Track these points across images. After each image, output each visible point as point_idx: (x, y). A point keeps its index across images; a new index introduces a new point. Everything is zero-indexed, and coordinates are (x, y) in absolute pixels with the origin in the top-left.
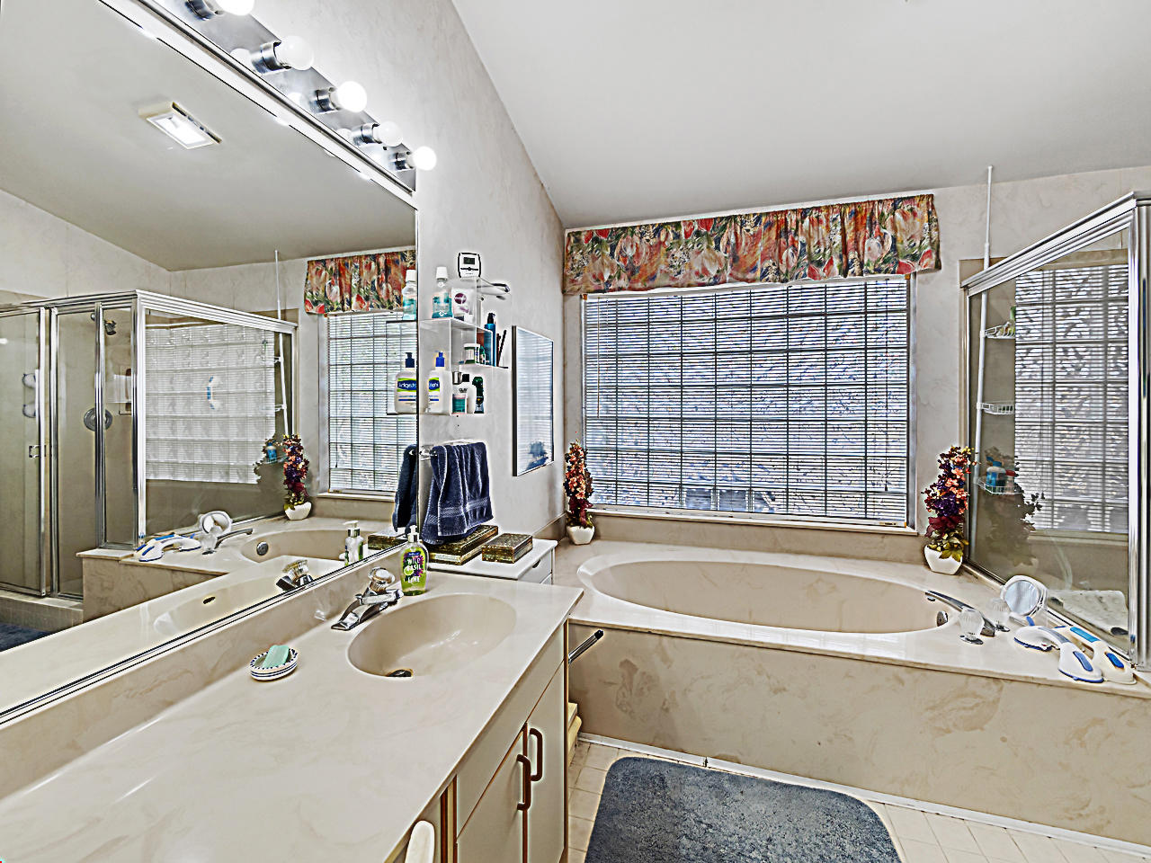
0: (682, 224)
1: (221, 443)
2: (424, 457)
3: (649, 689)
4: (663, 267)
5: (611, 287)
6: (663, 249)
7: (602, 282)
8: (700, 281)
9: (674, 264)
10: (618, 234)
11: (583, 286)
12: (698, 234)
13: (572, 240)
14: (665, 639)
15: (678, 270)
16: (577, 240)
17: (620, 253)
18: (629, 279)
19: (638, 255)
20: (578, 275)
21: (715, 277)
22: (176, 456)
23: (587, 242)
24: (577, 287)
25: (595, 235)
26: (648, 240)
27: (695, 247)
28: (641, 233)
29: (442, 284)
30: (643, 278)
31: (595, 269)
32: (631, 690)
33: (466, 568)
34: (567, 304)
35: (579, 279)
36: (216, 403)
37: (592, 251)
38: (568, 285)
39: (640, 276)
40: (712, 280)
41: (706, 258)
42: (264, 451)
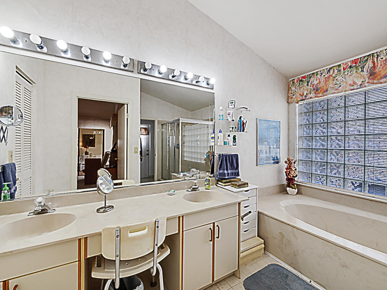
0: (341, 65)
1: (200, 152)
2: (216, 157)
3: (289, 245)
4: (331, 86)
5: (307, 98)
6: (331, 78)
7: (303, 96)
8: (352, 88)
9: (338, 83)
10: (310, 77)
11: (295, 99)
12: (351, 67)
13: (291, 83)
14: (295, 229)
15: (340, 85)
16: (293, 83)
17: (311, 83)
18: (315, 93)
19: (320, 82)
20: (293, 95)
21: (360, 85)
22: (192, 155)
23: (297, 82)
24: (293, 100)
25: (300, 79)
26: (324, 76)
27: (349, 73)
28: (321, 74)
29: (221, 111)
30: (322, 92)
31: (300, 91)
32: (283, 243)
33: (226, 187)
34: (290, 107)
35: (294, 97)
36: (198, 143)
37: (299, 85)
38: (290, 99)
39: (321, 91)
40: (359, 87)
41: (355, 77)
42: (206, 155)
